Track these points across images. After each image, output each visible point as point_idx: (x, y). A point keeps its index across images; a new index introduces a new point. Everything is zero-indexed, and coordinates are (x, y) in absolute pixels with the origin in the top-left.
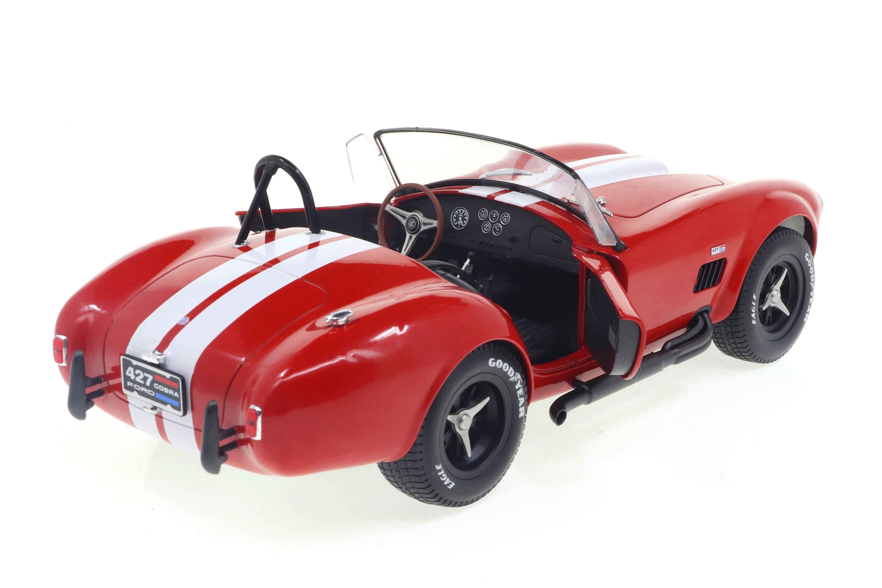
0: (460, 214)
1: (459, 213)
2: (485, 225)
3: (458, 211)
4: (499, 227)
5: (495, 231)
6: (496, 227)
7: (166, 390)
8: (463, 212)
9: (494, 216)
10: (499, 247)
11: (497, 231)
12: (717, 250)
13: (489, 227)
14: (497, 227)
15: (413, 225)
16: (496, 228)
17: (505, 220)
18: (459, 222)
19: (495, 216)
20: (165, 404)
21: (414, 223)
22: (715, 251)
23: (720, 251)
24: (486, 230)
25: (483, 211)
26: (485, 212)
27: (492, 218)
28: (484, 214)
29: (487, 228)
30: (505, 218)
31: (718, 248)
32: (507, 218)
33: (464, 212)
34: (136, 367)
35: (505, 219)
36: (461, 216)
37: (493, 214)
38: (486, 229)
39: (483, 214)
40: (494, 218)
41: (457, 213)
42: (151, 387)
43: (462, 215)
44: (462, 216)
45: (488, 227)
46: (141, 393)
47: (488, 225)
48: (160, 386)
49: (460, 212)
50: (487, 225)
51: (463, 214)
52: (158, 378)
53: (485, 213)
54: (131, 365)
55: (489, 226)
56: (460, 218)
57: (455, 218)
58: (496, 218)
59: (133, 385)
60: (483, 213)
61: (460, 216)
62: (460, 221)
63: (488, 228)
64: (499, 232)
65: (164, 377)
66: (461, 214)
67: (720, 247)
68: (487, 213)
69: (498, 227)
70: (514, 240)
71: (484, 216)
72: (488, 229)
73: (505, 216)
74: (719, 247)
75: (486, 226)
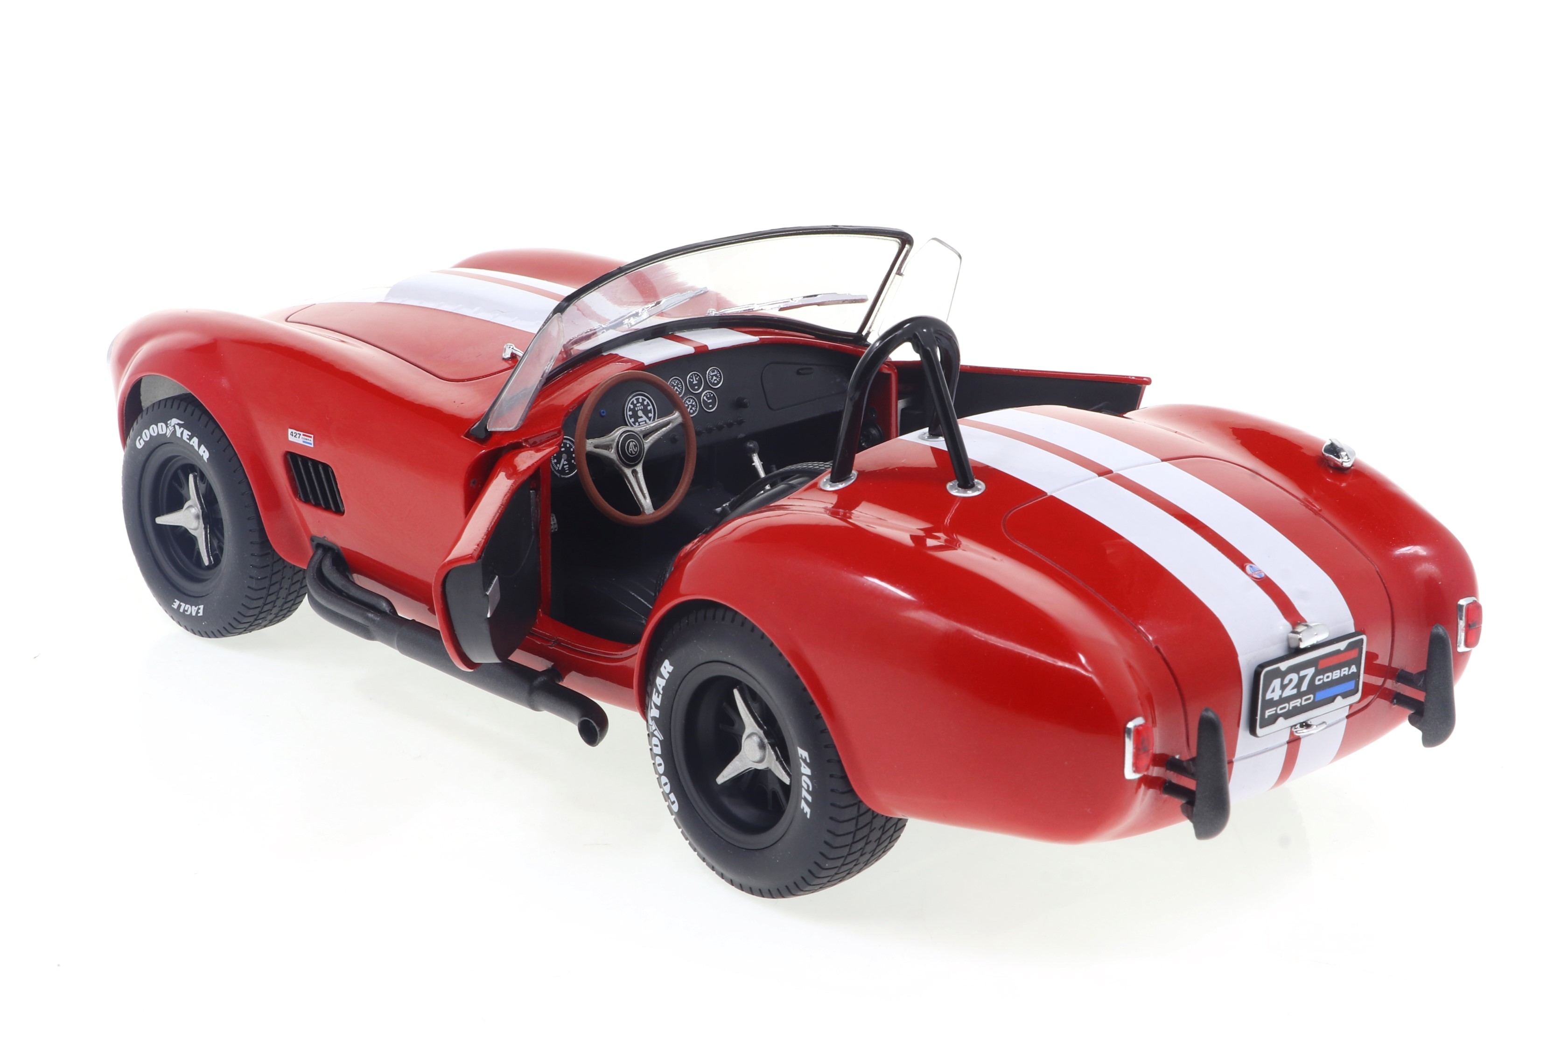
0: (637, 407)
1: (635, 406)
2: (687, 404)
3: (632, 403)
4: (710, 395)
5: (708, 406)
6: (705, 398)
8: (641, 401)
9: (695, 382)
10: (723, 427)
11: (710, 403)
13: (694, 403)
14: (707, 398)
16: (706, 400)
17: (715, 380)
18: (640, 420)
19: (696, 380)
24: (691, 411)
25: (673, 383)
26: (676, 382)
27: (693, 386)
28: (677, 386)
29: (690, 407)
30: (712, 376)
32: (716, 375)
33: (642, 399)
35: (714, 378)
36: (640, 410)
37: (692, 380)
38: (691, 409)
39: (676, 388)
40: (696, 385)
41: (632, 407)
43: (641, 406)
44: (642, 408)
45: (691, 405)
47: (691, 401)
49: (635, 402)
50: (689, 401)
51: (642, 404)
53: (678, 384)
55: (693, 402)
56: (640, 413)
57: (631, 417)
58: (698, 384)
60: (674, 386)
61: (638, 410)
62: (641, 417)
63: (693, 406)
64: (714, 403)
66: (639, 404)
68: (681, 382)
69: (708, 396)
70: (742, 404)
71: (678, 390)
72: (693, 408)
73: (712, 374)
75: (689, 405)
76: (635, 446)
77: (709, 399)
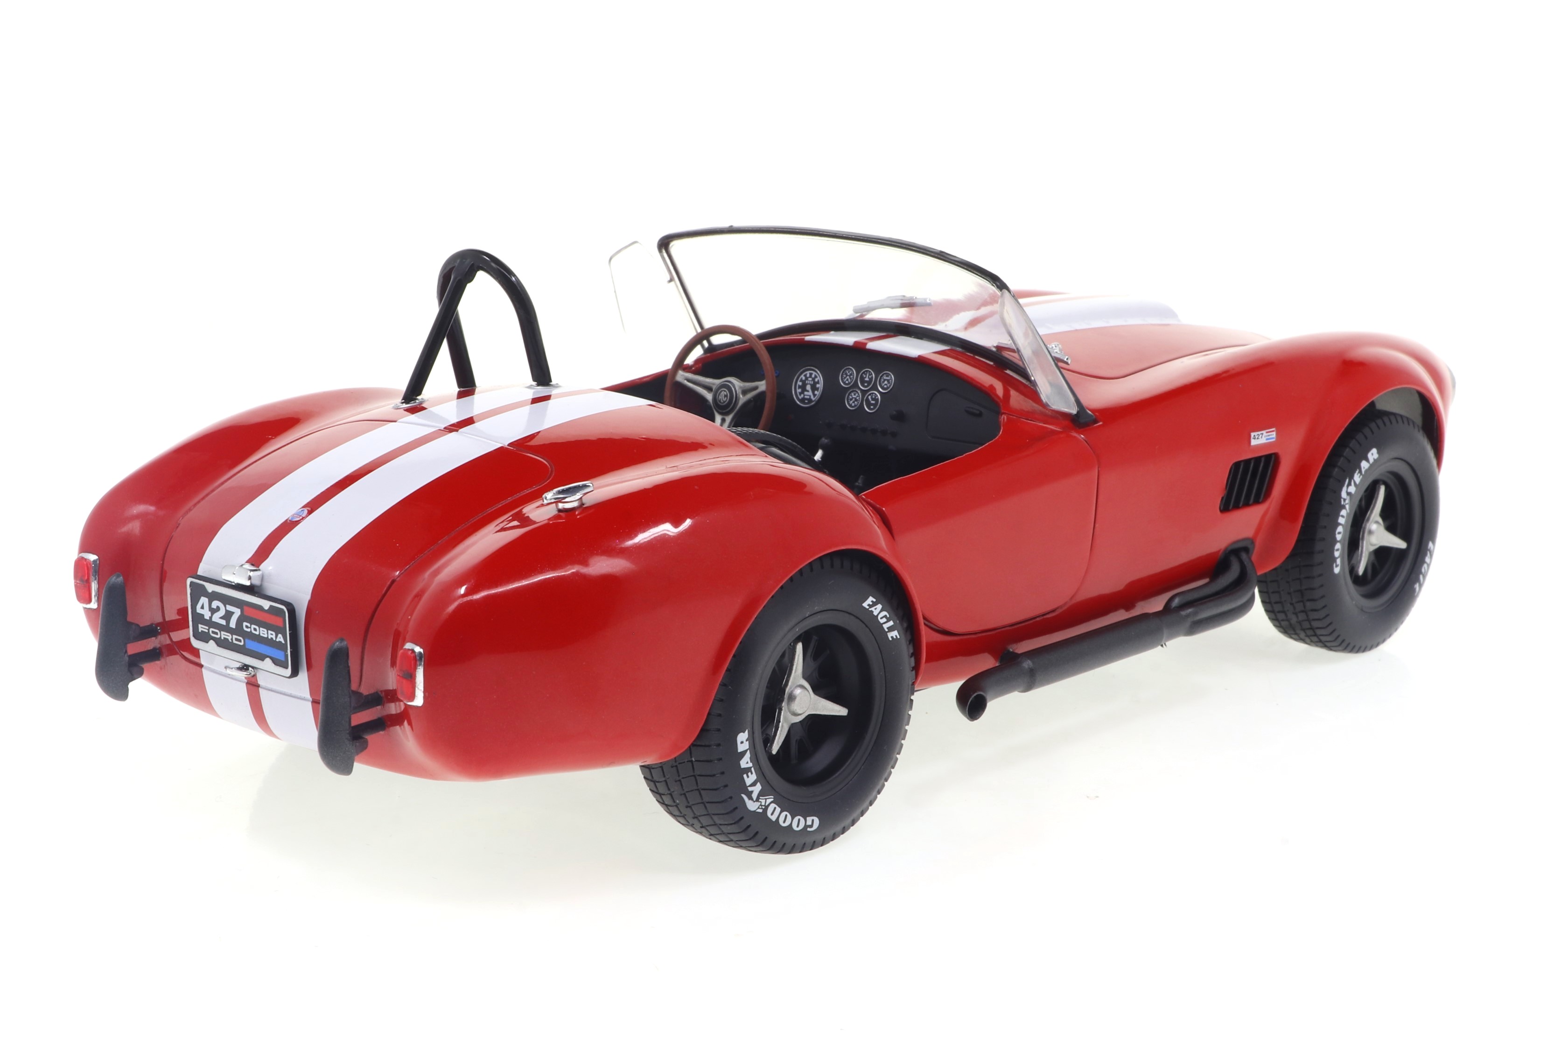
0: (808, 380)
1: (807, 379)
2: (852, 396)
3: (805, 376)
4: (875, 397)
5: (869, 406)
6: (870, 397)
7: (263, 632)
8: (813, 376)
9: (867, 379)
10: (874, 431)
11: (872, 404)
12: (1262, 437)
13: (858, 398)
14: (872, 398)
15: (726, 398)
16: (870, 399)
17: (886, 385)
18: (806, 393)
19: (869, 378)
20: (261, 657)
21: (726, 394)
22: (1258, 438)
23: (1267, 439)
24: (853, 404)
25: (847, 372)
26: (850, 372)
27: (863, 382)
28: (850, 376)
29: (854, 400)
30: (885, 380)
31: (1262, 434)
32: (888, 381)
33: (815, 375)
34: (213, 596)
35: (886, 382)
36: (809, 384)
37: (865, 376)
38: (854, 402)
39: (848, 377)
40: (866, 382)
41: (804, 378)
42: (238, 630)
43: (811, 381)
44: (812, 383)
45: (855, 398)
46: (222, 644)
47: (857, 395)
48: (253, 626)
49: (808, 375)
50: (855, 395)
51: (813, 379)
52: (249, 612)
53: (851, 375)
54: (205, 593)
55: (857, 396)
56: (808, 387)
57: (800, 387)
58: (869, 382)
59: (209, 630)
60: (847, 375)
61: (807, 384)
63: (856, 400)
64: (875, 405)
65: (260, 608)
66: (810, 379)
67: (1267, 432)
68: (854, 374)
69: (873, 397)
70: (900, 417)
71: (849, 380)
72: (856, 402)
73: (885, 378)
74: (1264, 432)
75: (853, 398)
76: (726, 396)
77: (873, 399)
